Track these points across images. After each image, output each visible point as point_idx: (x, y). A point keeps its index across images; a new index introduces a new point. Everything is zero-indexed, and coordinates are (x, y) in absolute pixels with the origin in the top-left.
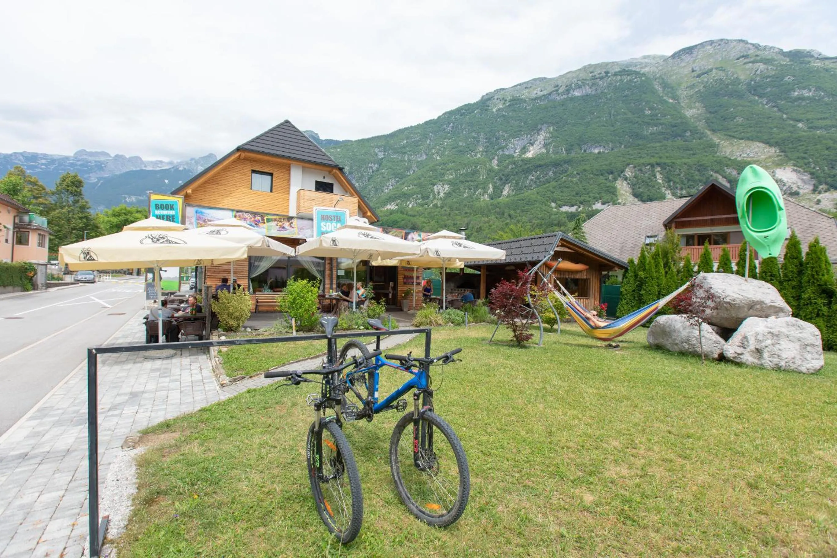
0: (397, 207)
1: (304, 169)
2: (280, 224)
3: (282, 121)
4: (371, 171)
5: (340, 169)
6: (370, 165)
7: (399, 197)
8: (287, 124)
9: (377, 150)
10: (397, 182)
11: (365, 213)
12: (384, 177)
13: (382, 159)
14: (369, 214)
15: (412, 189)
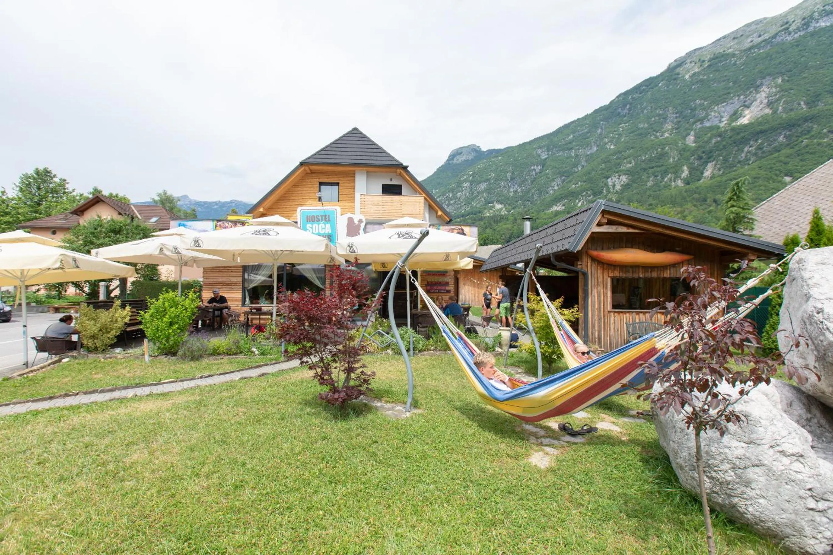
0: (563, 208)
1: (369, 174)
3: (350, 129)
4: (534, 174)
5: (405, 168)
6: (532, 168)
7: (566, 197)
8: (355, 132)
9: (539, 151)
10: (564, 180)
11: (437, 213)
12: (549, 178)
13: (546, 159)
14: (440, 213)
15: (581, 185)
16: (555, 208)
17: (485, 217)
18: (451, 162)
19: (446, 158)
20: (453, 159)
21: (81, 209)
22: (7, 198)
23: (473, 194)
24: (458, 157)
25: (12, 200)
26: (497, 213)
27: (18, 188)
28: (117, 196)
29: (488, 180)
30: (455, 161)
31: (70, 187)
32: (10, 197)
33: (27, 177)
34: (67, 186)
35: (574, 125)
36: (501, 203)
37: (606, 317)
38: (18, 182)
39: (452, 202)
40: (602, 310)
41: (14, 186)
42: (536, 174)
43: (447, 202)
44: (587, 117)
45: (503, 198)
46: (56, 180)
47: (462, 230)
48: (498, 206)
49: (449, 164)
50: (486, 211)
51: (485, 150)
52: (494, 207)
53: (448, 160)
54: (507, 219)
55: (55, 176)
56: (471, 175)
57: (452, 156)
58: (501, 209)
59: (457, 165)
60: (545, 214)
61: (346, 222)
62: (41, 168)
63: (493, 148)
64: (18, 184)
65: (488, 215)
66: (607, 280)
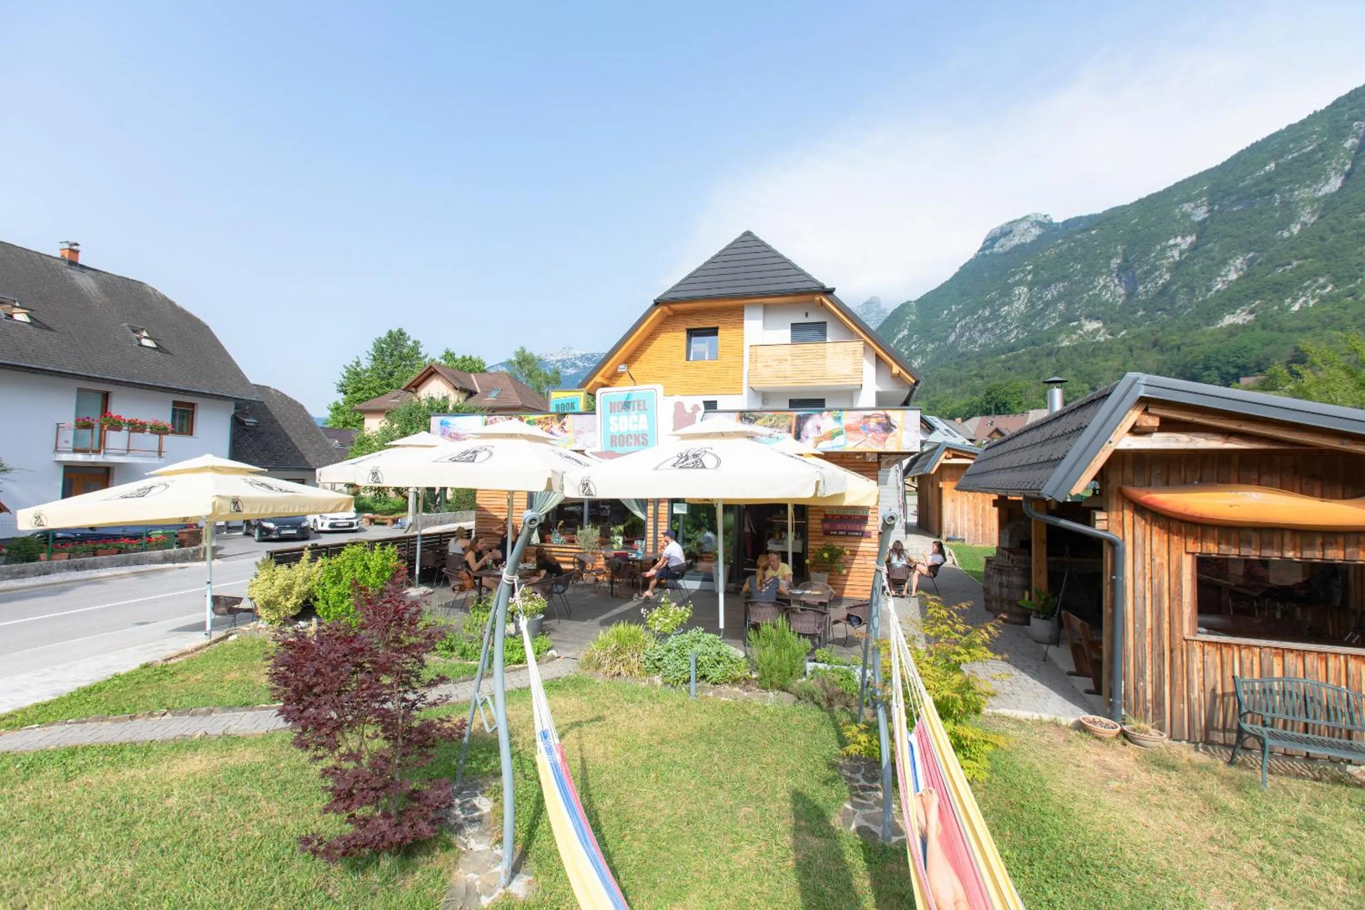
0: (1251, 317)
1: (766, 308)
2: (547, 427)
3: (739, 235)
4: (1177, 254)
5: (829, 292)
6: (1172, 242)
7: (1256, 294)
8: (747, 238)
9: (1187, 207)
10: (1252, 260)
11: (891, 367)
12: (1213, 259)
13: (1205, 220)
14: (896, 369)
15: (1299, 266)
16: (1228, 320)
17: (1059, 349)
18: (987, 252)
19: (979, 245)
20: (992, 246)
21: (415, 384)
22: (362, 369)
23: (1033, 305)
24: (1002, 241)
25: (366, 371)
26: (1089, 339)
27: (371, 357)
28: (470, 359)
29: (1065, 278)
30: (997, 249)
31: (423, 351)
32: (365, 368)
33: (379, 341)
34: (420, 349)
35: (1279, 140)
36: (1098, 319)
37: (1177, 653)
38: (371, 348)
39: (990, 325)
40: (1166, 633)
41: (367, 355)
42: (1181, 253)
43: (980, 326)
44: (1315, 117)
45: (1102, 308)
46: (410, 343)
47: (887, 417)
48: (1091, 326)
49: (984, 255)
50: (1063, 336)
51: (1061, 221)
52: (1080, 327)
53: (982, 250)
54: (1110, 350)
55: (409, 339)
56: (1030, 272)
57: (992, 240)
58: (1097, 330)
59: (998, 255)
60: (1204, 334)
61: (671, 411)
62: (395, 330)
63: (1079, 215)
64: (371, 352)
65: (1066, 343)
66: (1180, 561)
